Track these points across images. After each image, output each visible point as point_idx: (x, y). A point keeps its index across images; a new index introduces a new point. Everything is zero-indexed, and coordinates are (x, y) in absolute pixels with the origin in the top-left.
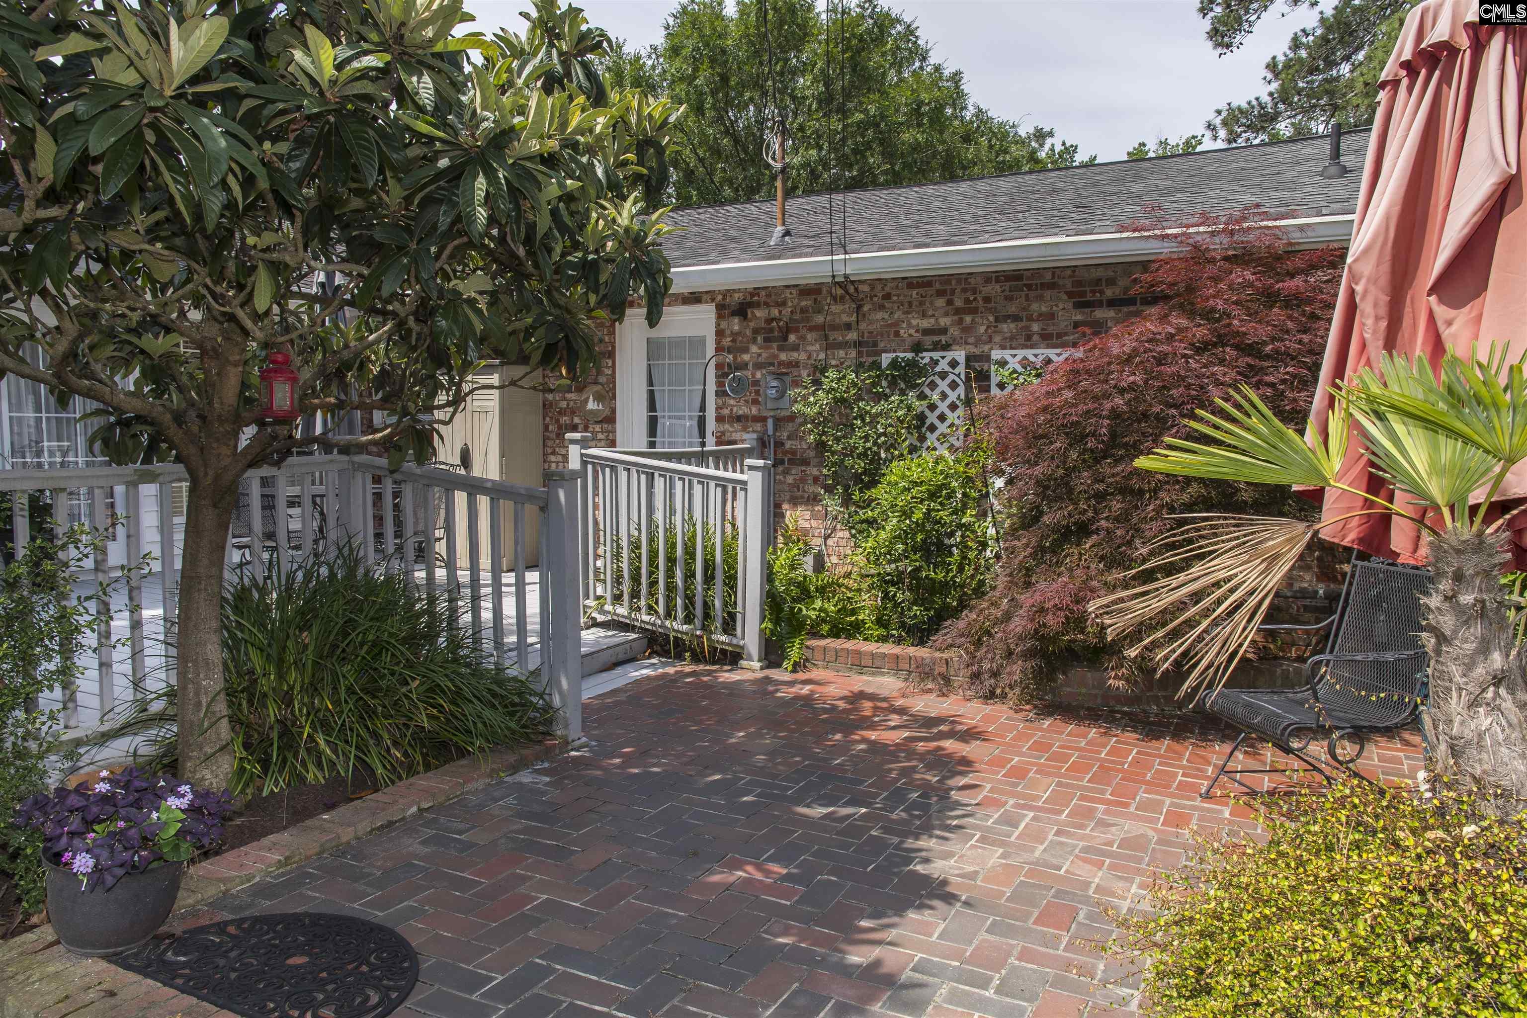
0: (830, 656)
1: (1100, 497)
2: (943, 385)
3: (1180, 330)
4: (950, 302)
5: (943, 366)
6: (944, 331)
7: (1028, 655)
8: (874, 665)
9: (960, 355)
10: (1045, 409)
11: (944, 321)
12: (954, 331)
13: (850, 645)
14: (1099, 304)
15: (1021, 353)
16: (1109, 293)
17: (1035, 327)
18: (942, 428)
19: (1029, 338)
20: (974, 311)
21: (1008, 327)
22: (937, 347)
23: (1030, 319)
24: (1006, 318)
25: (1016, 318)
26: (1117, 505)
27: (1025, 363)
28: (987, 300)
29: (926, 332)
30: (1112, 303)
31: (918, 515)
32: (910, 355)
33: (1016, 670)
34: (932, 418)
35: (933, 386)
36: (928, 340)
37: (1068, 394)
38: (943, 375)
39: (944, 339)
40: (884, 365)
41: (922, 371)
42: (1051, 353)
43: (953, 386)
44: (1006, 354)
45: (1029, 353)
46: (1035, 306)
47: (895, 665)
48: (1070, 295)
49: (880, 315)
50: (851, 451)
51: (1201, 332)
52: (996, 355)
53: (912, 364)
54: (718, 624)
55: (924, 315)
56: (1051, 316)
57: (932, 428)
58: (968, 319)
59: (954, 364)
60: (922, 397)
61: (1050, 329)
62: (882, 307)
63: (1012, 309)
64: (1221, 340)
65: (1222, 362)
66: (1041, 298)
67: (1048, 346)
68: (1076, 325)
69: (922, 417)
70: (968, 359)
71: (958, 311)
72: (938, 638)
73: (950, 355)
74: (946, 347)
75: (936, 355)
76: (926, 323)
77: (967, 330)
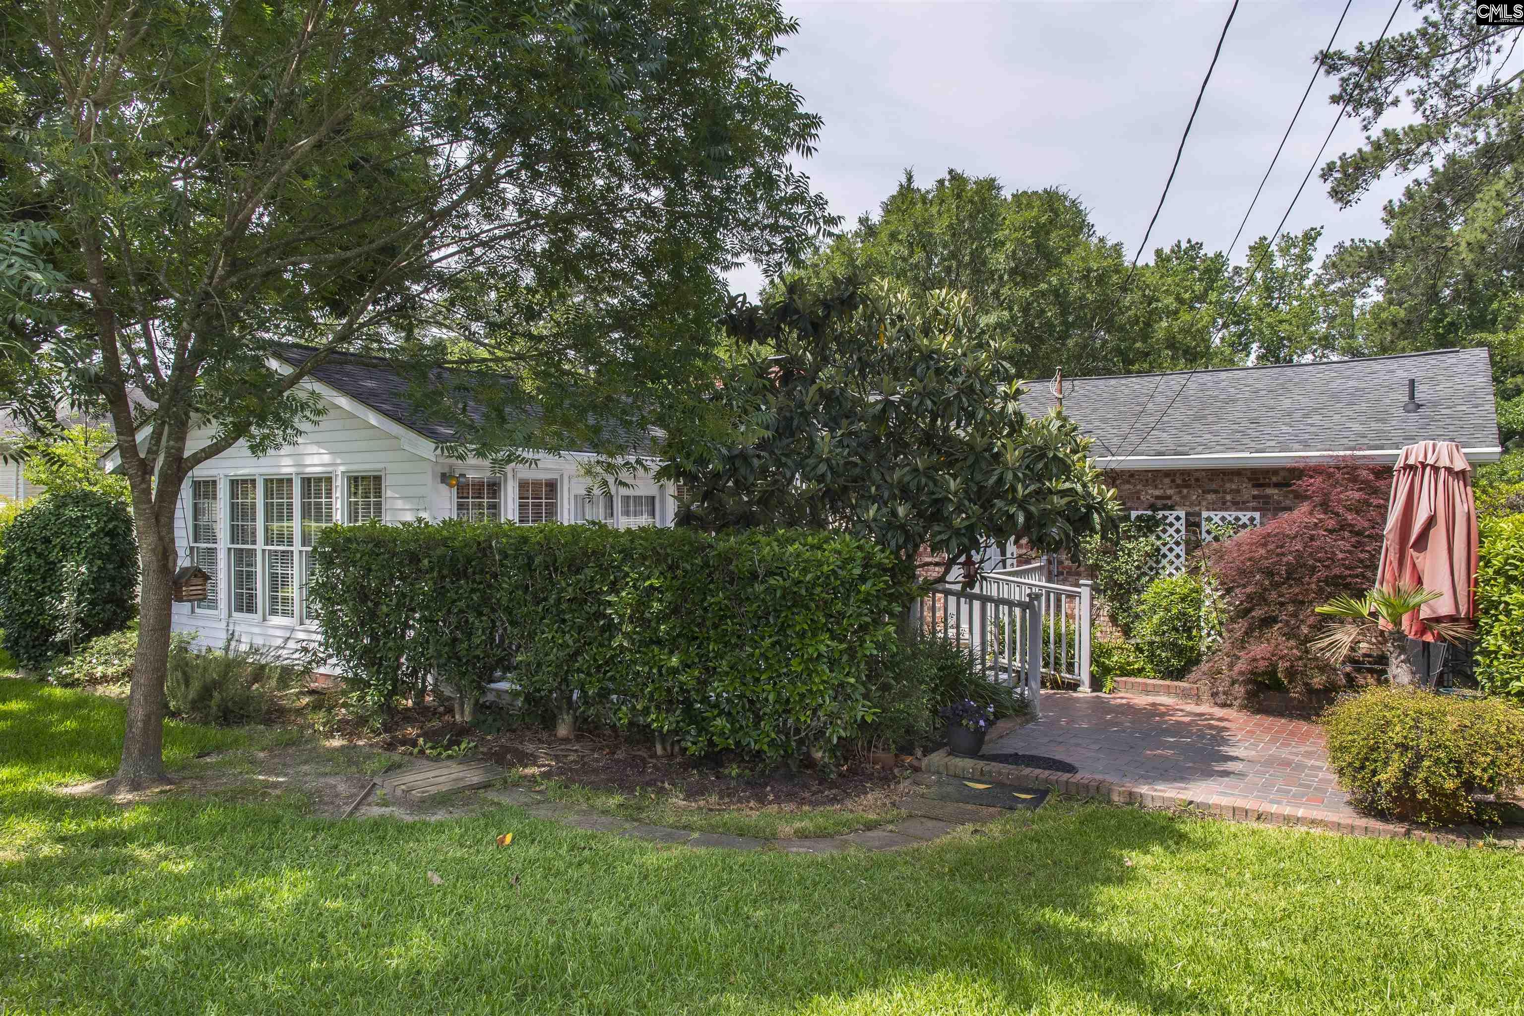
0: (1129, 686)
1: (1282, 604)
2: (1171, 531)
3: (1321, 520)
4: (1173, 481)
5: (1171, 519)
6: (1169, 498)
7: (1246, 682)
8: (1155, 690)
9: (1182, 514)
10: (1250, 559)
11: (1169, 492)
12: (1176, 498)
13: (1139, 680)
14: (1268, 485)
15: (1221, 514)
16: (1274, 479)
17: (1228, 497)
18: (1171, 556)
19: (1224, 503)
20: (1188, 486)
21: (1211, 497)
22: (1165, 508)
23: (1225, 492)
24: (1209, 492)
25: (1216, 492)
26: (1291, 608)
27: (1223, 519)
28: (1197, 480)
29: (1157, 498)
30: (1276, 485)
31: (1174, 611)
32: (1149, 513)
33: (1239, 690)
34: (1164, 550)
35: (1164, 531)
36: (1159, 503)
37: (1262, 551)
38: (1171, 525)
39: (1169, 502)
40: (1133, 518)
41: (1157, 523)
42: (1240, 514)
43: (1178, 531)
44: (1212, 514)
45: (1226, 514)
46: (1228, 485)
47: (1168, 691)
48: (1250, 479)
49: (1127, 486)
50: (1116, 569)
51: (1331, 523)
52: (1205, 514)
53: (1154, 517)
54: (1064, 667)
55: (1156, 487)
56: (1238, 491)
57: (1165, 556)
58: (1185, 491)
59: (1178, 518)
60: (1159, 538)
61: (1238, 499)
62: (1128, 482)
63: (1214, 486)
64: (1342, 528)
65: (1343, 539)
66: (1232, 481)
67: (1237, 510)
68: (1254, 497)
69: (1158, 550)
70: (1187, 514)
71: (1178, 486)
72: (1192, 676)
73: (1175, 513)
74: (1171, 508)
75: (1167, 513)
76: (1157, 493)
77: (1184, 497)
